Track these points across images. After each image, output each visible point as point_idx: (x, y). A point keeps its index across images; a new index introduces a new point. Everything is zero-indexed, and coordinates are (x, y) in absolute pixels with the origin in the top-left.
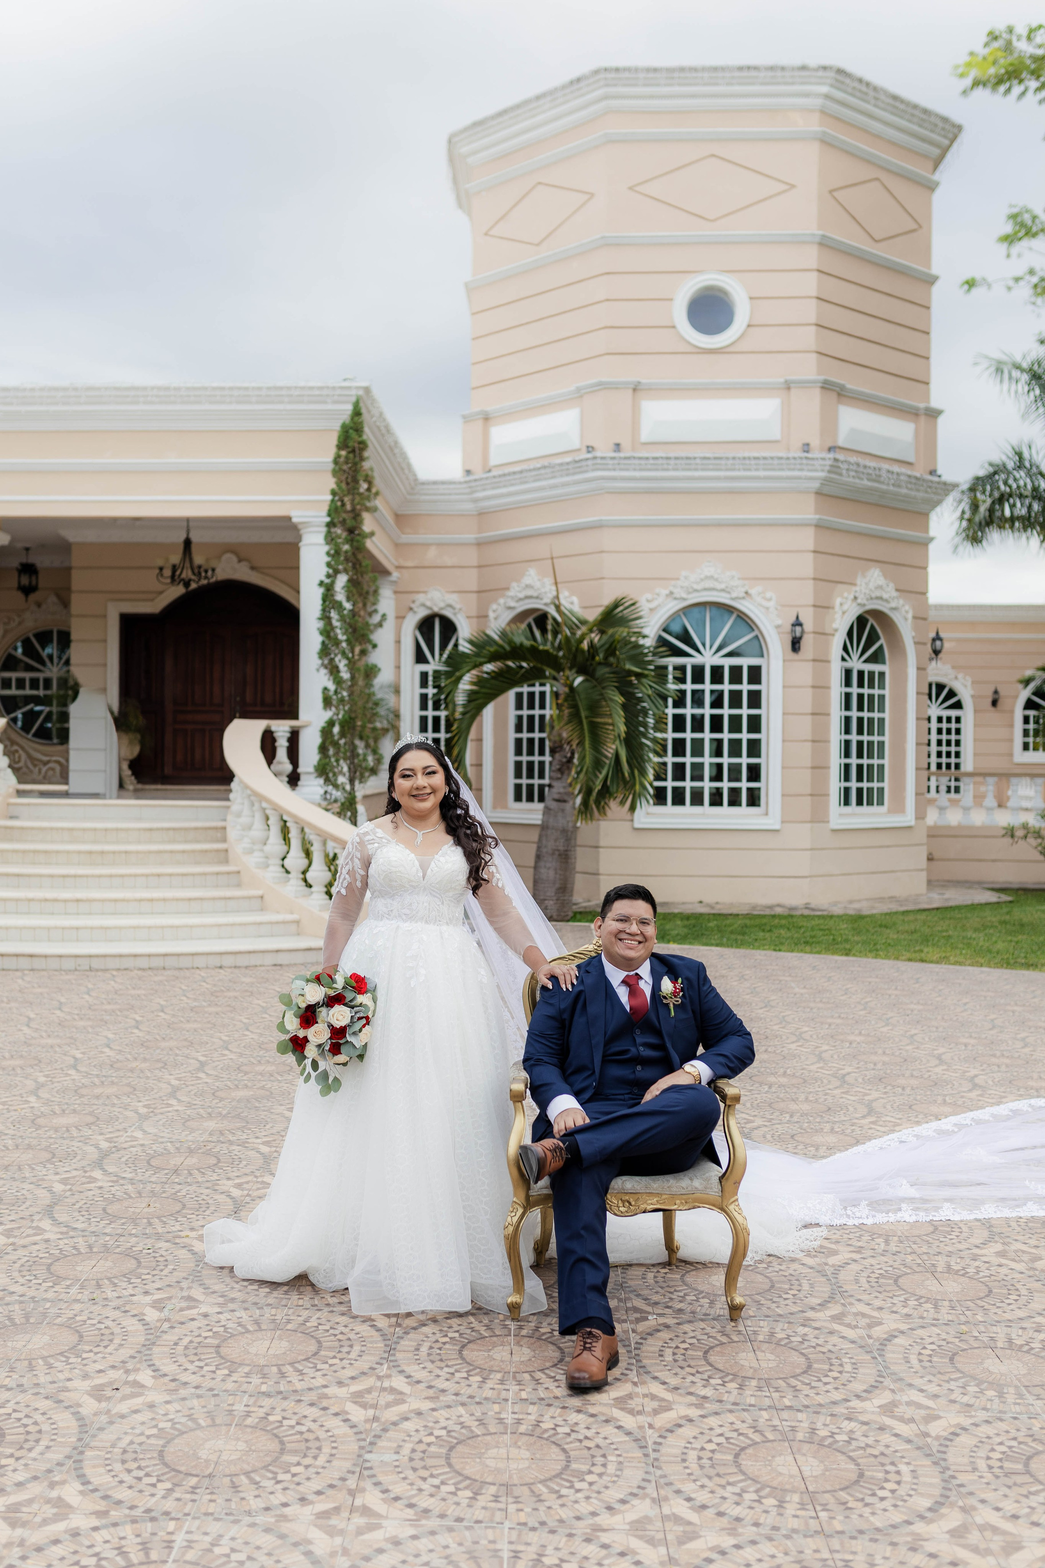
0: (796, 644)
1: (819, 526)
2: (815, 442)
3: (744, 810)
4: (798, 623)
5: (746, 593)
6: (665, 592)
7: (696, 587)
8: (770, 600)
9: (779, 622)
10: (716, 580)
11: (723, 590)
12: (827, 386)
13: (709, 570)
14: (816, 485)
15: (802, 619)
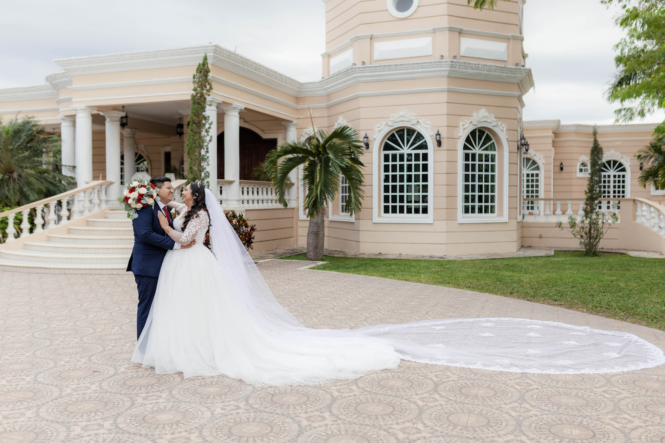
0: (439, 143)
1: (449, 91)
2: (446, 55)
3: (421, 215)
4: (438, 134)
5: (418, 122)
6: (384, 123)
7: (397, 120)
8: (428, 124)
9: (432, 134)
10: (405, 117)
11: (407, 121)
12: (451, 30)
13: (402, 113)
14: (446, 73)
15: (440, 132)
